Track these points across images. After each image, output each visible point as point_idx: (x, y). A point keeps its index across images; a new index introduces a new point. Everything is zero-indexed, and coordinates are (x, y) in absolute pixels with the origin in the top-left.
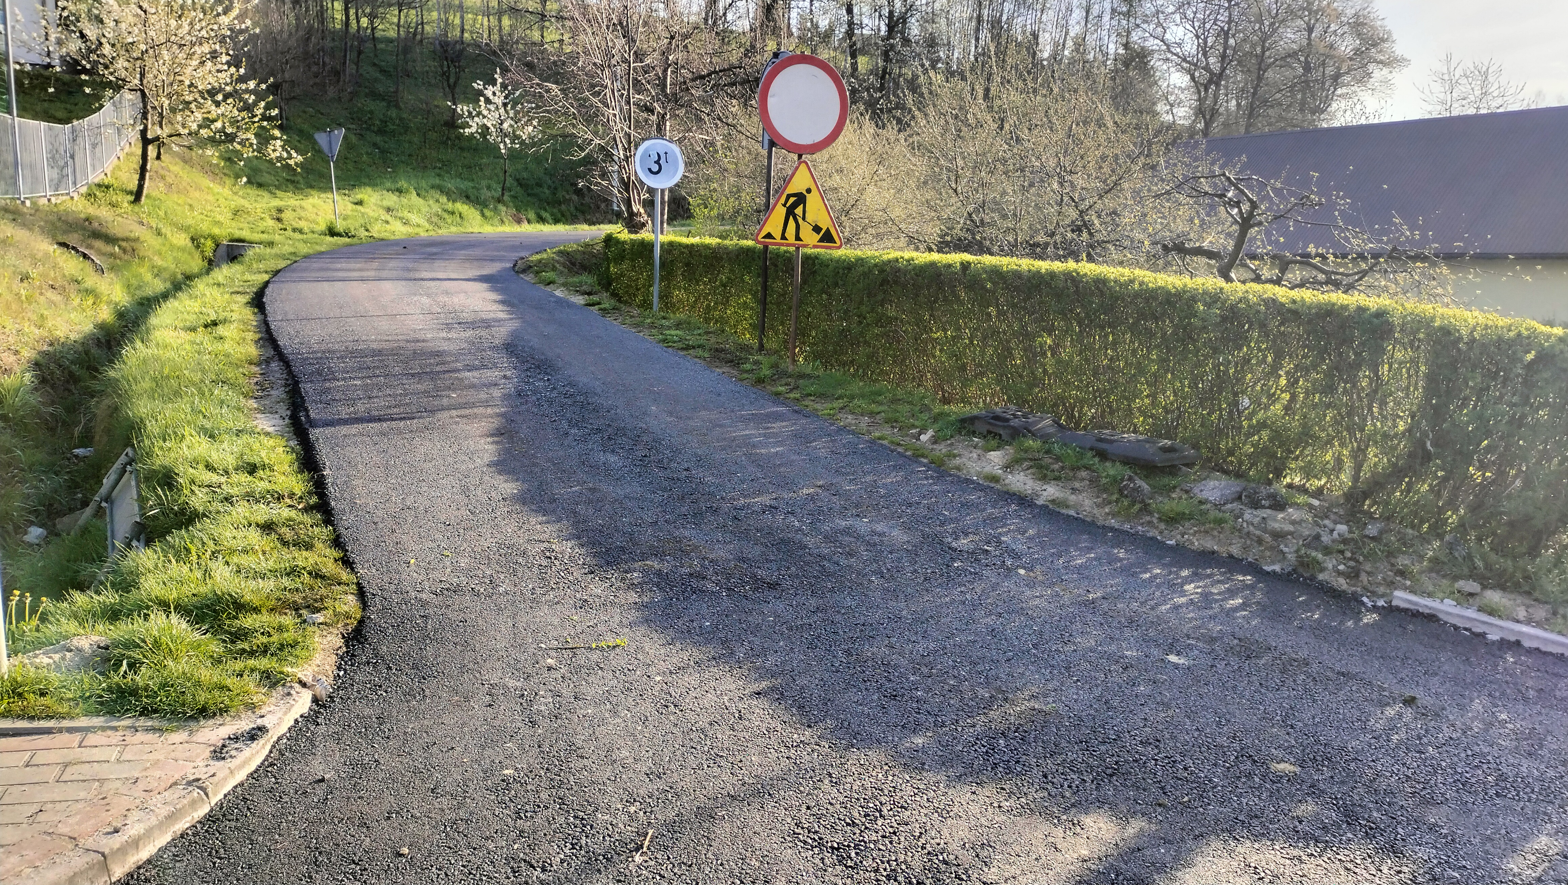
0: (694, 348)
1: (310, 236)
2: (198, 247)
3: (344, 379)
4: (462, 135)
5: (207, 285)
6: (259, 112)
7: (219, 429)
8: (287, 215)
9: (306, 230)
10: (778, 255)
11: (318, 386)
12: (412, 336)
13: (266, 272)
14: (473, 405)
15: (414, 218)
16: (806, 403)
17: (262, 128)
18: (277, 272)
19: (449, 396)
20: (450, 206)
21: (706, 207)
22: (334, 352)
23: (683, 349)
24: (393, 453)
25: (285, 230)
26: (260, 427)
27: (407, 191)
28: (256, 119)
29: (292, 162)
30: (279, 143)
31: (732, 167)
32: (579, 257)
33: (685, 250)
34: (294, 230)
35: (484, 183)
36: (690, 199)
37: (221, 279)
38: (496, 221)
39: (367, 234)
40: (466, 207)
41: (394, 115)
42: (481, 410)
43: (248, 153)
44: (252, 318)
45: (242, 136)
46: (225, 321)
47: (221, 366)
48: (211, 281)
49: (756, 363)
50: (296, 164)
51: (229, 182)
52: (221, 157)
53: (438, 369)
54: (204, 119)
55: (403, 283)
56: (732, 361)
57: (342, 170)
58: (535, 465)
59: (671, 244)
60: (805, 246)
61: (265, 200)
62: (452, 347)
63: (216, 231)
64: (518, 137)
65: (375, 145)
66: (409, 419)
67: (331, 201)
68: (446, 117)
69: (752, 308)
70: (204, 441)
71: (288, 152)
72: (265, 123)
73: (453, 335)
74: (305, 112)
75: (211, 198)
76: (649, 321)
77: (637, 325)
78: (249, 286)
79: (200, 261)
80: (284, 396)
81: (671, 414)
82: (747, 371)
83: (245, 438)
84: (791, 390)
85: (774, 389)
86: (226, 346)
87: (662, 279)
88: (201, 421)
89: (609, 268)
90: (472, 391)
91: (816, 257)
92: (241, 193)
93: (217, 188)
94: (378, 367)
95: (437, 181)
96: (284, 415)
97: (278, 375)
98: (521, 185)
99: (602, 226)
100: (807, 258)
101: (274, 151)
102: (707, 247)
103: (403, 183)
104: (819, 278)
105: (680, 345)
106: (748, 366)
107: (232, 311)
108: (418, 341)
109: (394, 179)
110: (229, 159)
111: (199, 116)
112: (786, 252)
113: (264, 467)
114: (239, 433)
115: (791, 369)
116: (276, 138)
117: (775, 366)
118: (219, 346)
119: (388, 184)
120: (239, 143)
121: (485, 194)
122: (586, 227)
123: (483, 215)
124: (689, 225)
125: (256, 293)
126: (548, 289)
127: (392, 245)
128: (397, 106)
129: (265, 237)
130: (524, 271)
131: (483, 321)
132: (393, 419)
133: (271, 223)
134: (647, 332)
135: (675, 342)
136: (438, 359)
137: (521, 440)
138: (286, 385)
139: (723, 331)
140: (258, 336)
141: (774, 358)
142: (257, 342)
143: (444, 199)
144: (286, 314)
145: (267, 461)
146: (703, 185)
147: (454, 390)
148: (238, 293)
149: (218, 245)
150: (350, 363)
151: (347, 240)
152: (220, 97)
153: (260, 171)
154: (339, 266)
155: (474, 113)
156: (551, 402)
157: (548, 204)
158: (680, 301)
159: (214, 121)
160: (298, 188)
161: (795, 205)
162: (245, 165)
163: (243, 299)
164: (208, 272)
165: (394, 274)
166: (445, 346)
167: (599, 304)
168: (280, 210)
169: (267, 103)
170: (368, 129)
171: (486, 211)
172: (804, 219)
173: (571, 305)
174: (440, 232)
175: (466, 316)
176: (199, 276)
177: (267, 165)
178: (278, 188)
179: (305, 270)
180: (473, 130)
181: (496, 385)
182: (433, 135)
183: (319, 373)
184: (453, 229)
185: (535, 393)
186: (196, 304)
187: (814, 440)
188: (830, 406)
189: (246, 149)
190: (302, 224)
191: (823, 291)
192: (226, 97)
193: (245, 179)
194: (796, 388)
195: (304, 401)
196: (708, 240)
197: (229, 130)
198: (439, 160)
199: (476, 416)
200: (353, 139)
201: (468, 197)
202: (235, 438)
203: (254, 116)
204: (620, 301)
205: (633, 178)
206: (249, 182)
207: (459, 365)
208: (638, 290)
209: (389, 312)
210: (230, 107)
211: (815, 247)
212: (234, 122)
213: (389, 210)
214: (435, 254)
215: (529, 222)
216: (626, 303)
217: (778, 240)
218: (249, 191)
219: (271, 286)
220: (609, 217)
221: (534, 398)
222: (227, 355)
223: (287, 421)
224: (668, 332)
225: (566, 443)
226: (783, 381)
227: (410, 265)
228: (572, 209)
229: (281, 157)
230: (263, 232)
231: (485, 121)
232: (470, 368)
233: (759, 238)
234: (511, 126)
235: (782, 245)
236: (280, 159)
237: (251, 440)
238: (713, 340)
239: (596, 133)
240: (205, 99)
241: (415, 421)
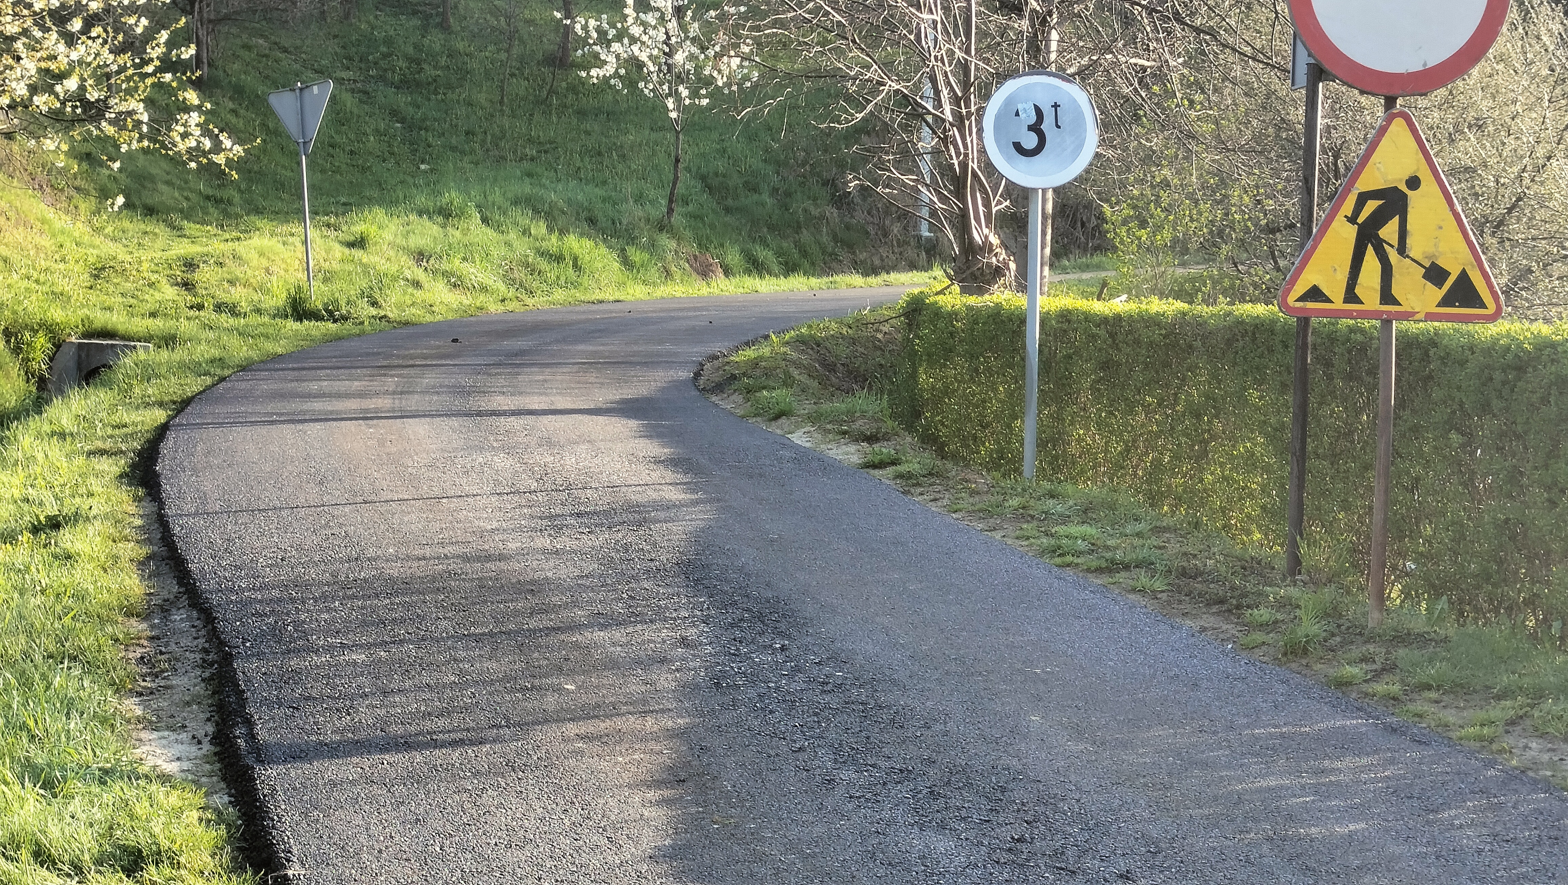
0: (1127, 567)
1: (254, 319)
2: (17, 350)
3: (329, 649)
4: (582, 82)
5: (39, 436)
6: (155, 52)
7: (63, 769)
8: (205, 275)
9: (244, 306)
10: (1332, 338)
11: (272, 666)
12: (476, 546)
13: (161, 404)
14: (614, 711)
15: (474, 272)
16: (1418, 706)
17: (159, 86)
18: (183, 405)
19: (559, 690)
20: (553, 242)
21: (1143, 224)
22: (307, 585)
23: (1099, 570)
24: (438, 825)
25: (200, 307)
26: (151, 762)
27: (462, 214)
28: (150, 69)
29: (220, 159)
30: (195, 118)
31: (1207, 128)
32: (843, 351)
33: (1102, 332)
34: (219, 308)
35: (629, 188)
36: (1106, 209)
37: (67, 422)
38: (653, 273)
39: (373, 311)
40: (588, 243)
41: (437, 47)
42: (632, 722)
43: (130, 143)
44: (132, 509)
45: (119, 105)
46: (75, 518)
47: (67, 620)
48: (47, 428)
49: (1283, 604)
50: (229, 161)
51: (85, 206)
52: (72, 153)
53: (533, 624)
54: (40, 70)
55: (455, 422)
56: (1222, 601)
57: (323, 171)
58: (760, 858)
59: (1065, 316)
60: (1407, 316)
61: (160, 243)
62: (565, 572)
63: (57, 314)
64: (709, 81)
65: (395, 114)
66: (472, 743)
67: (297, 241)
68: (550, 43)
69: (1267, 469)
70: (32, 794)
71: (215, 139)
72: (168, 77)
73: (564, 542)
74: (247, 47)
75: (46, 242)
76: (1014, 502)
77: (985, 513)
78: (125, 438)
79: (21, 383)
80: (200, 689)
81: (1078, 733)
82: (1263, 626)
83: (118, 787)
84: (1377, 675)
85: (1332, 672)
86: (78, 574)
87: (1043, 402)
88: (24, 747)
89: (914, 376)
90: (609, 678)
91: (1433, 341)
92: (109, 230)
93: (60, 220)
94: (403, 621)
95: (527, 188)
96: (200, 734)
97: (185, 642)
98: (710, 188)
99: (894, 277)
100: (1408, 344)
101: (185, 136)
102: (1152, 321)
103: (452, 196)
104: (1437, 394)
105: (1092, 561)
106: (1263, 614)
107: (91, 495)
108: (489, 558)
109: (435, 188)
110: (87, 157)
111: (30, 66)
112: (1352, 330)
113: (158, 858)
114: (105, 776)
115: (1374, 618)
116: (187, 109)
117: (1332, 613)
118: (60, 577)
119: (421, 200)
120: (111, 122)
121: (632, 212)
122: (857, 280)
123: (626, 262)
124: (1099, 267)
125: (140, 454)
126: (776, 429)
127: (428, 335)
128: (444, 26)
129: (157, 325)
130: (719, 388)
131: (632, 507)
132: (436, 745)
133: (170, 293)
134: (1009, 528)
135: (1079, 554)
136: (534, 601)
137: (727, 796)
138: (205, 664)
139: (1197, 525)
140: (144, 551)
141: (1328, 593)
142: (142, 564)
143: (540, 228)
144: (204, 498)
145: (165, 844)
146: (1137, 172)
147: (571, 673)
148: (102, 452)
149: (58, 346)
150: (342, 611)
151: (331, 326)
152: (76, 25)
153: (152, 179)
154: (314, 386)
155: (612, 33)
156: (791, 704)
157: (772, 228)
158: (1087, 451)
159: (61, 76)
160: (227, 215)
161: (1379, 219)
162: (120, 170)
163: (111, 467)
164: (39, 404)
165: (435, 401)
166: (549, 570)
167: (894, 463)
168: (190, 265)
169: (174, 34)
170: (382, 78)
171: (631, 251)
172: (1402, 250)
173: (828, 467)
174: (530, 301)
175: (592, 497)
176: (19, 414)
177: (165, 165)
178: (187, 215)
179: (246, 397)
180: (609, 70)
181: (663, 661)
182: (519, 87)
183: (276, 633)
184: (559, 295)
185: (753, 679)
186: (16, 481)
187: (1446, 805)
188: (1482, 715)
189: (125, 135)
190: (238, 295)
191: (1450, 425)
192: (90, 21)
193: (120, 200)
194: (1389, 668)
195: (242, 702)
196: (1156, 306)
197: (93, 95)
198: (530, 140)
199: (619, 736)
200: (349, 101)
201: (592, 221)
202: (96, 789)
203: (145, 62)
204: (941, 453)
205: (973, 165)
206: (127, 205)
207: (580, 614)
208: (984, 427)
209: (425, 490)
210: (96, 46)
211: (1429, 317)
212: (103, 77)
213: (420, 256)
214: (521, 353)
215: (728, 272)
216: (955, 457)
217: (1338, 303)
218: (126, 224)
219: (171, 435)
220: (910, 253)
221: (752, 693)
222: (80, 596)
223: (207, 747)
224: (1061, 529)
225: (829, 803)
226: (1356, 652)
227: (466, 381)
228: (825, 239)
229: (198, 148)
230: (153, 315)
231: (635, 48)
232: (606, 621)
233: (1291, 300)
234: (692, 57)
235: (1348, 314)
236: (196, 152)
237: (131, 794)
238: (1174, 547)
239: (887, 65)
240: (46, 30)
241: (486, 748)
